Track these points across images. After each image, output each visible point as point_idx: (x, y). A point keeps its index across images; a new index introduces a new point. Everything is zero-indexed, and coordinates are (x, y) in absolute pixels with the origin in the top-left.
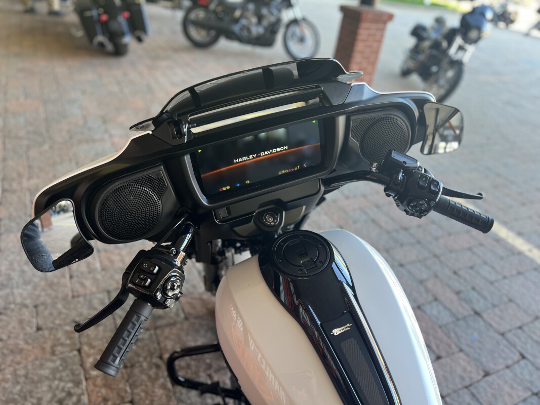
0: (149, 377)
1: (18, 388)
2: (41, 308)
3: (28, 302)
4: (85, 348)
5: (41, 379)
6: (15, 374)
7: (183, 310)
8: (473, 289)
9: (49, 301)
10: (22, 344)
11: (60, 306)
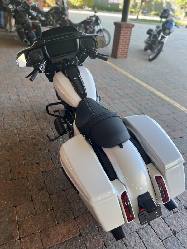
0: (43, 121)
1: (9, 122)
2: (13, 108)
3: (10, 107)
4: (26, 116)
5: (15, 121)
6: (8, 119)
7: (53, 110)
8: (145, 108)
9: (15, 107)
10: (9, 114)
11: (18, 108)
